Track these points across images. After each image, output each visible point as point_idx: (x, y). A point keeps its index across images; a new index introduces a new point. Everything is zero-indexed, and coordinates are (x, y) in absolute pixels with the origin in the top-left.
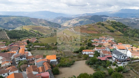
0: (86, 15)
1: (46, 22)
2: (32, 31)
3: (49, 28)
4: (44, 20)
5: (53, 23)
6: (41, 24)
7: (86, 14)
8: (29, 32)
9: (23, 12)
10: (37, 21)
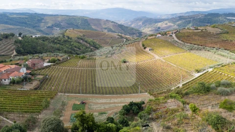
0: (191, 14)
1: (115, 25)
2: (82, 39)
3: (117, 37)
4: (112, 22)
5: (127, 27)
6: (105, 29)
7: (192, 12)
8: (76, 41)
9: (82, 11)
10: (100, 24)
